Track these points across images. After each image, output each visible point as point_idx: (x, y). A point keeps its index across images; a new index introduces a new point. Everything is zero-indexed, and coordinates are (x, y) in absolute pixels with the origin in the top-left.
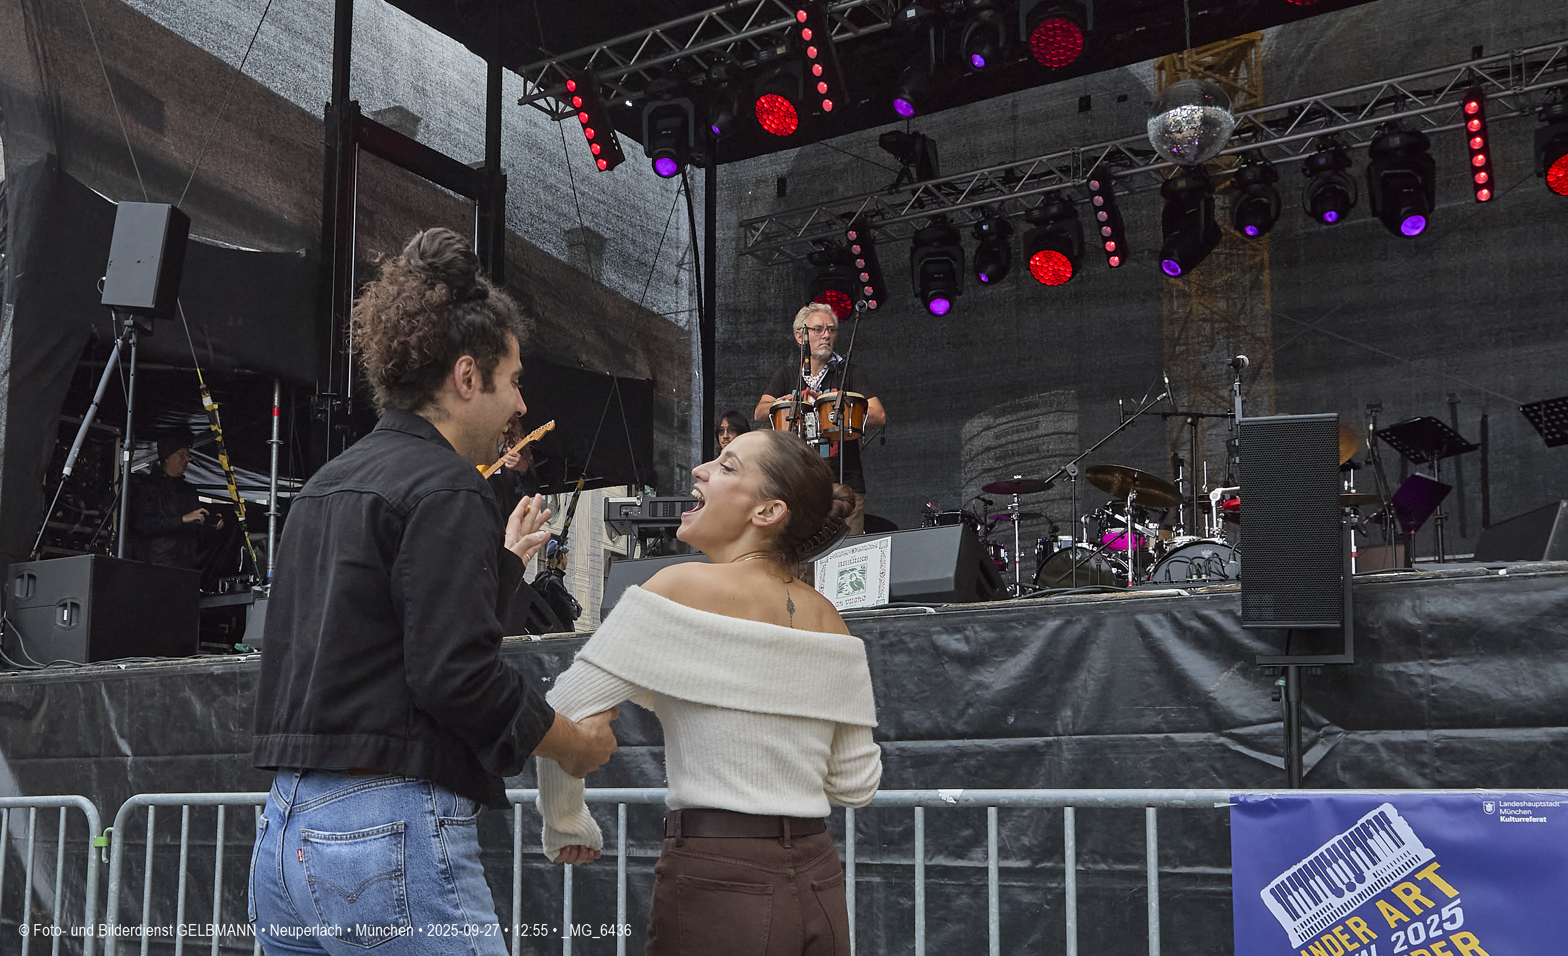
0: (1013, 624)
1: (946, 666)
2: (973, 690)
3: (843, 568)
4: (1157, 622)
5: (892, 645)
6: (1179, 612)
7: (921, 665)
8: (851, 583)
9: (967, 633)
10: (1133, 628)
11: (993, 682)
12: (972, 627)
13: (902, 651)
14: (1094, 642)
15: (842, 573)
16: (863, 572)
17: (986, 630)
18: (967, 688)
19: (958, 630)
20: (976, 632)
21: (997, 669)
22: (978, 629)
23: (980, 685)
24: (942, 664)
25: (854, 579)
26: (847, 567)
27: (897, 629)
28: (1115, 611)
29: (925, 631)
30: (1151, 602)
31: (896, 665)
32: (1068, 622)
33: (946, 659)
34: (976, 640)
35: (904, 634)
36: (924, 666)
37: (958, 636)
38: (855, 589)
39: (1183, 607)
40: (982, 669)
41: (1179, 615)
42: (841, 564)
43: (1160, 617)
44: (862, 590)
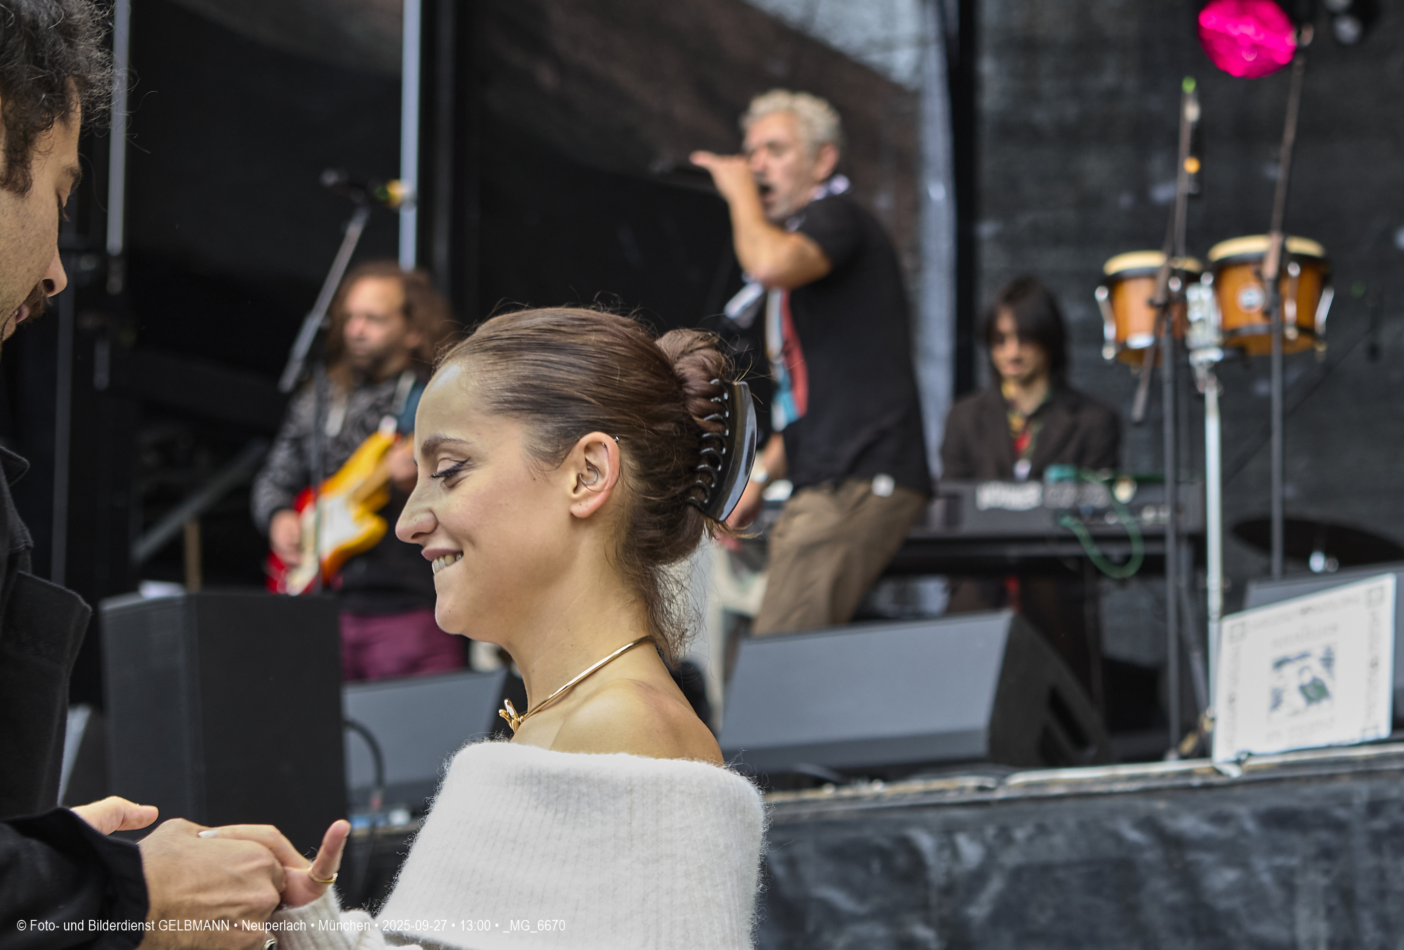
3: (1280, 653)
8: (1303, 689)
15: (1280, 664)
16: (1328, 661)
25: (1307, 678)
26: (1292, 651)
38: (1310, 700)
42: (1277, 641)
44: (1326, 702)
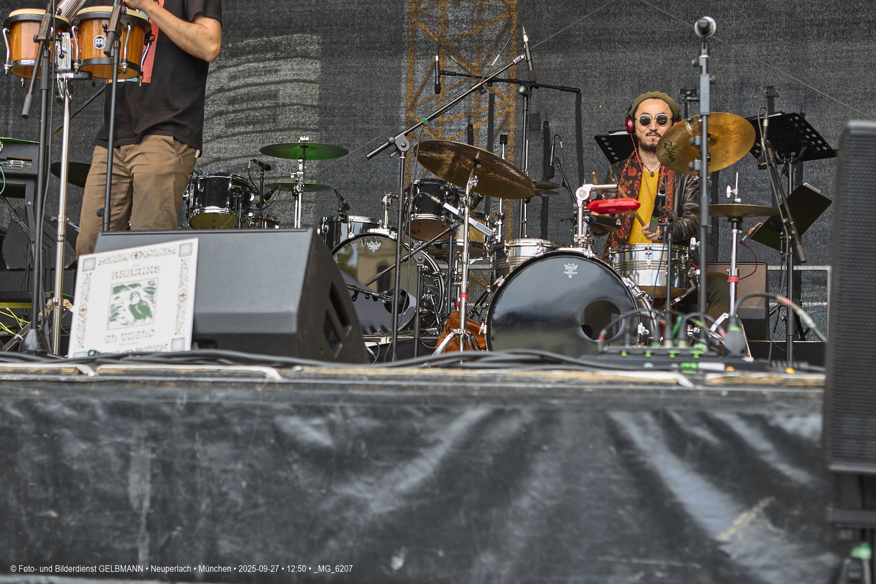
0: (409, 408)
1: (295, 467)
2: (337, 510)
3: (118, 282)
4: (641, 424)
5: (205, 425)
6: (679, 412)
7: (255, 462)
9: (332, 416)
10: (601, 432)
11: (373, 500)
12: (342, 408)
13: (223, 437)
14: (538, 448)
15: (117, 290)
16: (151, 291)
17: (365, 414)
18: (327, 505)
19: (318, 411)
20: (345, 416)
21: (379, 478)
22: (351, 412)
23: (348, 502)
24: (289, 464)
26: (126, 281)
27: (215, 401)
28: (576, 402)
29: (263, 408)
30: (633, 392)
31: (211, 460)
32: (498, 414)
33: (296, 456)
34: (347, 431)
35: (228, 410)
36: (258, 466)
37: (317, 421)
38: (137, 316)
39: (685, 404)
40: (353, 477)
41: (677, 418)
42: (116, 275)
43: (648, 417)
44: (148, 319)
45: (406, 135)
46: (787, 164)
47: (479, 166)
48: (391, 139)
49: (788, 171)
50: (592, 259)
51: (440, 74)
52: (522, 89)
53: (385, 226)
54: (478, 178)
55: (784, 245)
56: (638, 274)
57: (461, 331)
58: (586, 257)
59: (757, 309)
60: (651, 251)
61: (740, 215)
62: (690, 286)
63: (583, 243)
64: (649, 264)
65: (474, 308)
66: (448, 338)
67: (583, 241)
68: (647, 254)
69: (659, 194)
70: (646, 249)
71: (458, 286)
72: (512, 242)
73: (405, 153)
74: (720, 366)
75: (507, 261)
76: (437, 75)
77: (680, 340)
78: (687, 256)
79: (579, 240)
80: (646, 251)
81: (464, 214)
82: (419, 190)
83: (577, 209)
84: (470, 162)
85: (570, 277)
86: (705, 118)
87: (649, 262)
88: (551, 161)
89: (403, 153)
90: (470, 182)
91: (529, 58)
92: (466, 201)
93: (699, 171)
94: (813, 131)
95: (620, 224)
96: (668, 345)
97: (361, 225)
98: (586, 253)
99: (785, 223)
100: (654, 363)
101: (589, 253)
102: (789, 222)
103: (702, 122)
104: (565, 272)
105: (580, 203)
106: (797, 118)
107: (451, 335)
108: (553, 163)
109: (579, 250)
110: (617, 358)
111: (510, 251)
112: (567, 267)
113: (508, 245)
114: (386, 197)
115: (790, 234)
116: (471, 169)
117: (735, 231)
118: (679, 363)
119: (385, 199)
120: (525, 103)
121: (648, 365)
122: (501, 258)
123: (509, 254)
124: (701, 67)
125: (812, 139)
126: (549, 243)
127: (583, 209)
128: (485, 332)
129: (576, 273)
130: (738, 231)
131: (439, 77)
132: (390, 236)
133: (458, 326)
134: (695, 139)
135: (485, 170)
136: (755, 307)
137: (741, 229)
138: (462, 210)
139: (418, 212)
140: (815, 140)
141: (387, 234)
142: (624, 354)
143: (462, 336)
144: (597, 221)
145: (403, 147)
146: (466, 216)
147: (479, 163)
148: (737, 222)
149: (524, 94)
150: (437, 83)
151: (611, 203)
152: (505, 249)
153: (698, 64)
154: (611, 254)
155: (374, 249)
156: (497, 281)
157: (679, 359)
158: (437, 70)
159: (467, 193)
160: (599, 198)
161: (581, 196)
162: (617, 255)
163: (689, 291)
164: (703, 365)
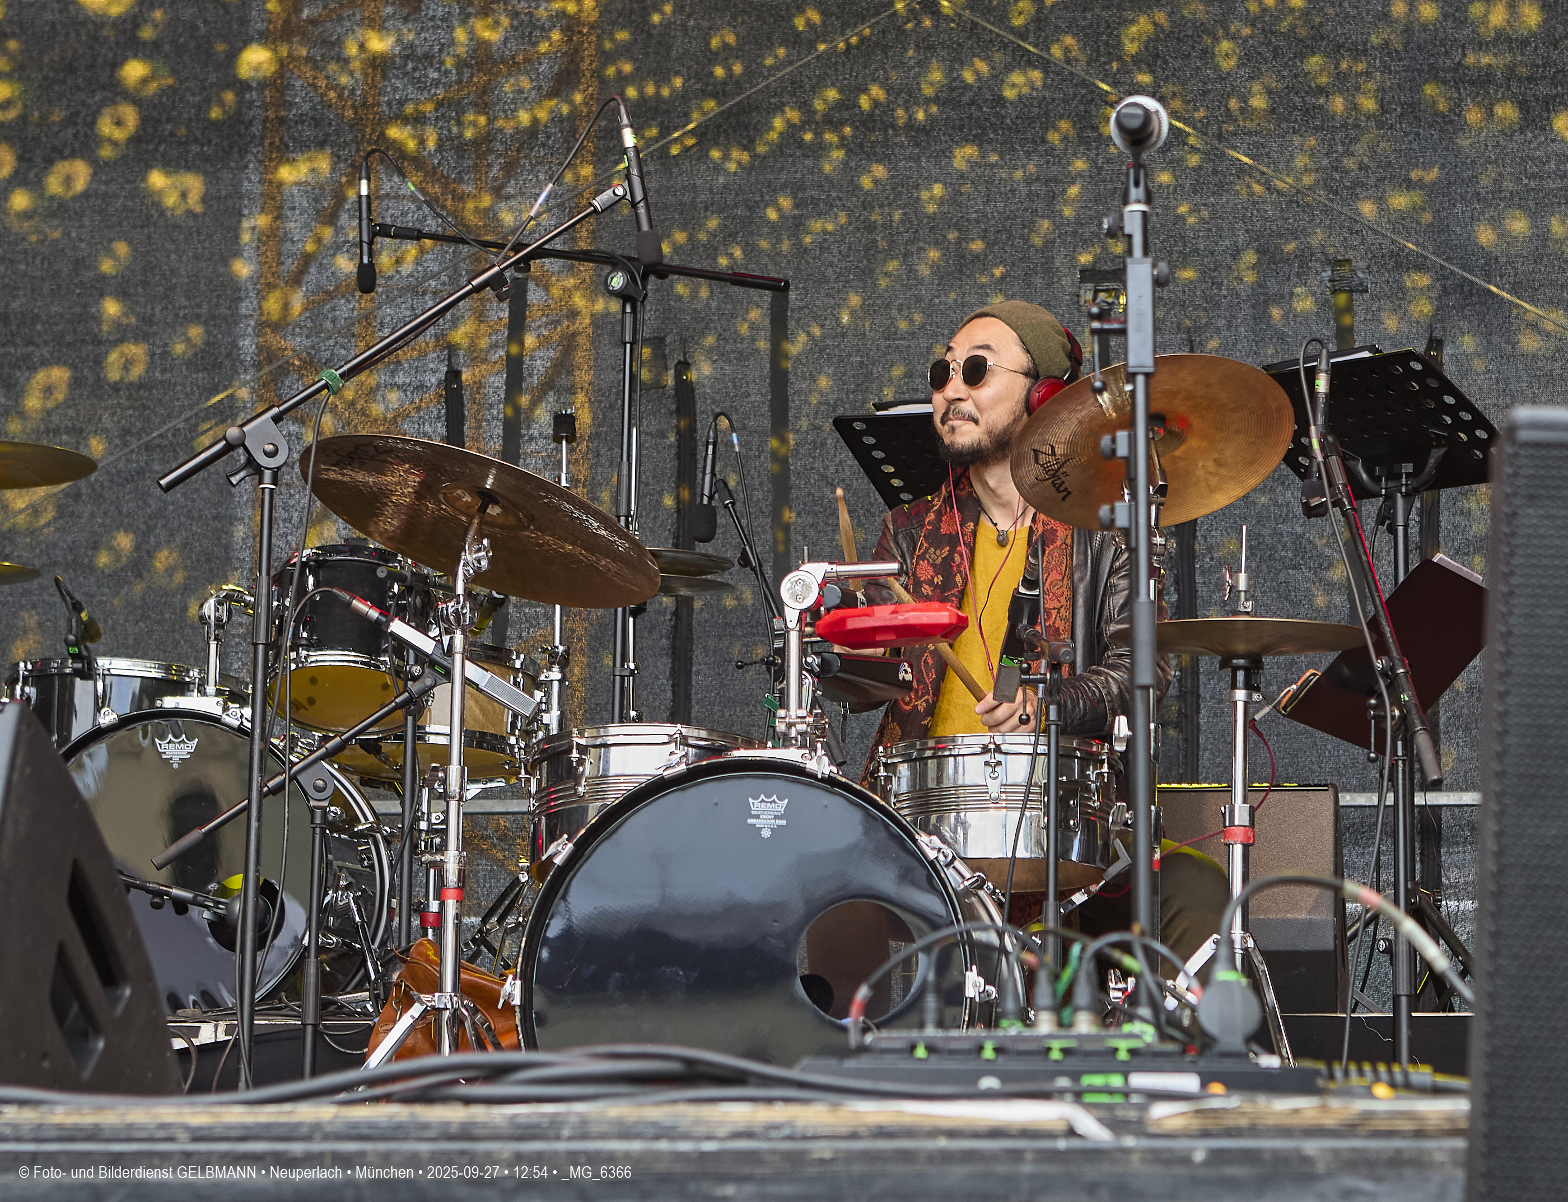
30: (945, 1157)
45: (277, 419)
46: (1390, 498)
47: (494, 510)
48: (233, 432)
49: (1393, 517)
50: (830, 781)
51: (373, 235)
52: (617, 281)
53: (211, 689)
54: (493, 546)
55: (1381, 733)
56: (964, 824)
57: (445, 999)
58: (814, 776)
59: (1310, 921)
60: (999, 757)
61: (1255, 648)
62: (1117, 857)
63: (803, 734)
64: (994, 795)
65: (480, 931)
66: (405, 1022)
67: (802, 727)
68: (987, 763)
69: (1022, 590)
70: (985, 750)
71: (433, 864)
72: (594, 733)
73: (276, 472)
74: (1189, 1082)
75: (581, 789)
76: (365, 238)
77: (1077, 1009)
78: (1105, 769)
79: (790, 725)
80: (987, 757)
81: (450, 652)
82: (311, 580)
83: (784, 636)
84: (468, 498)
85: (766, 833)
86: (1140, 380)
87: (994, 789)
88: (706, 492)
89: (268, 474)
90: (467, 556)
91: (639, 195)
92: (456, 612)
93: (1126, 532)
94: (1464, 403)
95: (909, 677)
96: (1045, 1024)
97: (137, 684)
98: (811, 765)
99: (1384, 673)
100: (1003, 1076)
101: (820, 765)
102: (1393, 669)
103: (1133, 393)
104: (750, 821)
105: (792, 616)
106: (1417, 366)
107: (416, 1010)
108: (711, 498)
109: (792, 755)
110: (902, 1064)
111: (589, 759)
112: (756, 805)
113: (583, 742)
114: (212, 602)
115: (1396, 702)
116: (471, 518)
117: (1240, 695)
118: (1075, 1076)
119: (209, 608)
120: (629, 320)
121: (989, 1083)
122: (561, 780)
123: (587, 769)
124: (1130, 237)
125: (1459, 424)
126: (703, 734)
127: (802, 634)
128: (517, 1001)
129: (784, 822)
130: (1250, 696)
131: (371, 243)
132: (227, 719)
133: (436, 986)
134: (1114, 441)
135: (511, 521)
136: (1303, 916)
137: (1257, 689)
138: (446, 639)
139: (309, 647)
140: (1469, 428)
141: (217, 710)
142: (921, 1052)
143: (447, 1014)
144: (841, 670)
145: (268, 454)
146: (458, 658)
147: (496, 502)
148: (1247, 670)
149: (624, 296)
150: (366, 260)
151: (882, 616)
152: (575, 754)
153: (1122, 228)
154: (886, 765)
155: (176, 758)
156: (552, 849)
157: (1073, 1063)
158: (365, 222)
159: (460, 589)
160: (848, 600)
161: (796, 597)
162: (904, 769)
163: (1114, 870)
164: (1140, 1080)
